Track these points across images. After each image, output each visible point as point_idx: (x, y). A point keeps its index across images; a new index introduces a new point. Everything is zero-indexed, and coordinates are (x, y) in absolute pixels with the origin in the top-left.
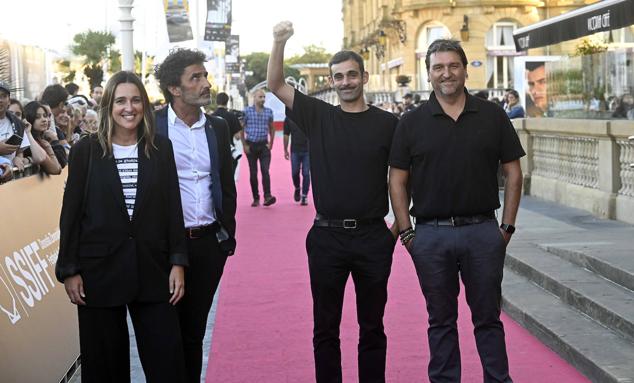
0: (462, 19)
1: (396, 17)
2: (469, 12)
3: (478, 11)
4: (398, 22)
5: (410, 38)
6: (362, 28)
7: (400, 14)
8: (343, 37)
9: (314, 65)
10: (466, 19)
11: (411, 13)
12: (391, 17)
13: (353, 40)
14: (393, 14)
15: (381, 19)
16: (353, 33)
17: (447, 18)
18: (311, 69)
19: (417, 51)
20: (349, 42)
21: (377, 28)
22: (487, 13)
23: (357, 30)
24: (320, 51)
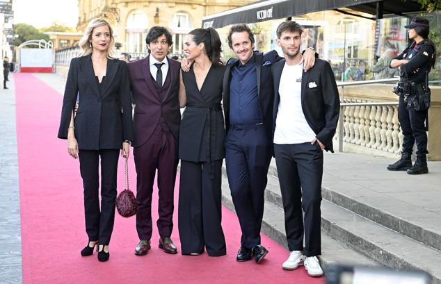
0: (155, 10)
1: (114, 6)
2: (159, 6)
3: (165, 5)
4: (115, 9)
5: (122, 19)
6: (91, 12)
7: (117, 4)
8: (78, 16)
9: (59, 33)
10: (158, 10)
11: (124, 4)
12: (110, 6)
13: (85, 19)
14: (112, 4)
15: (103, 6)
16: (85, 14)
17: (146, 8)
18: (58, 35)
19: (127, 28)
20: (82, 20)
21: (101, 12)
22: (170, 7)
23: (87, 12)
24: (61, 24)
